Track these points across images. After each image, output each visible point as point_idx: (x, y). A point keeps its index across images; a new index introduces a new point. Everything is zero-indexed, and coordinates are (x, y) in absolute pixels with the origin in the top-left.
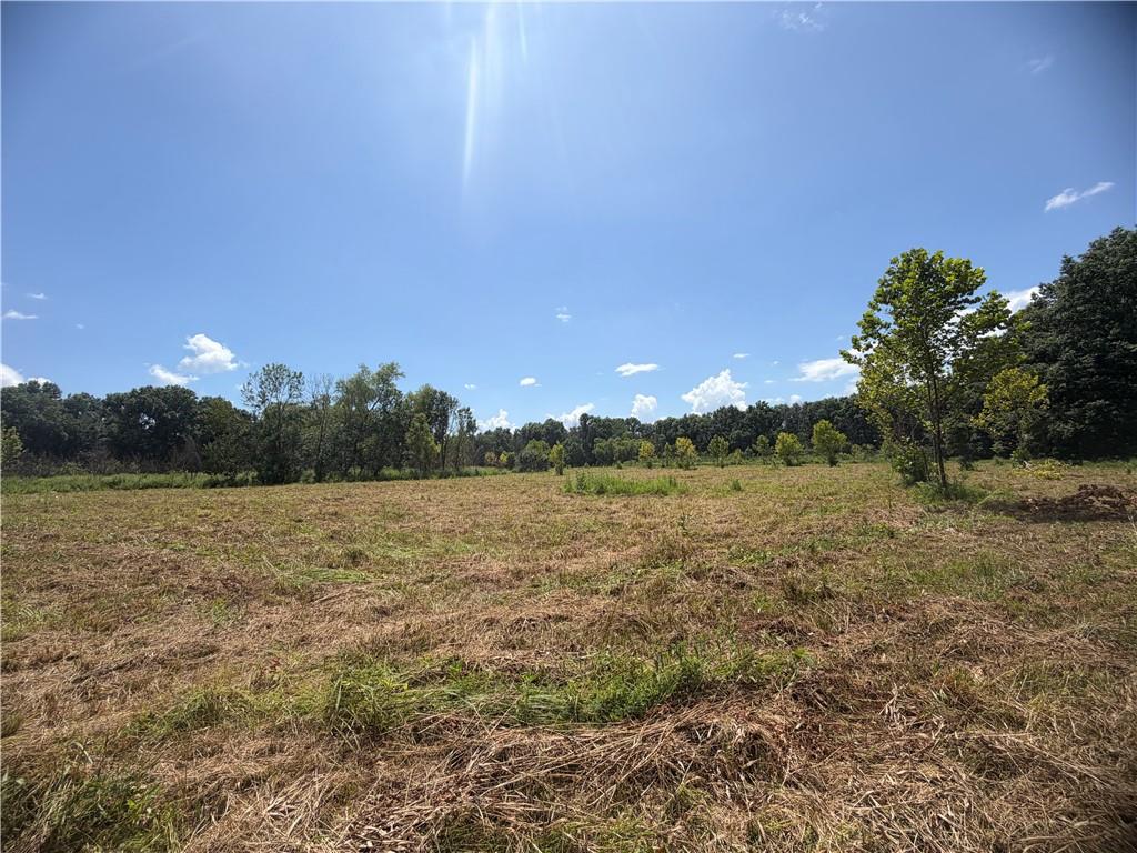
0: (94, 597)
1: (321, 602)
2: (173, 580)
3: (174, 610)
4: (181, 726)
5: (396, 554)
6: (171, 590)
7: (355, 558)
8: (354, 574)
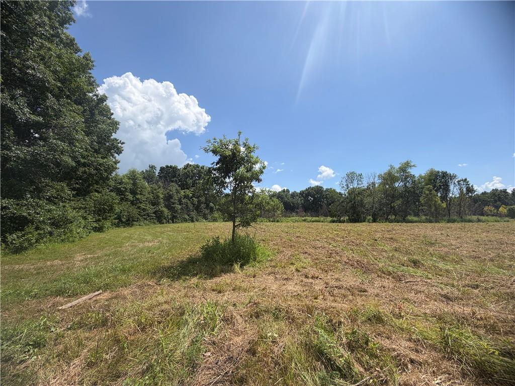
0: (317, 259)
1: (406, 282)
2: (338, 258)
3: (343, 270)
4: (369, 319)
5: (441, 265)
6: (339, 262)
7: (416, 263)
8: (419, 272)
